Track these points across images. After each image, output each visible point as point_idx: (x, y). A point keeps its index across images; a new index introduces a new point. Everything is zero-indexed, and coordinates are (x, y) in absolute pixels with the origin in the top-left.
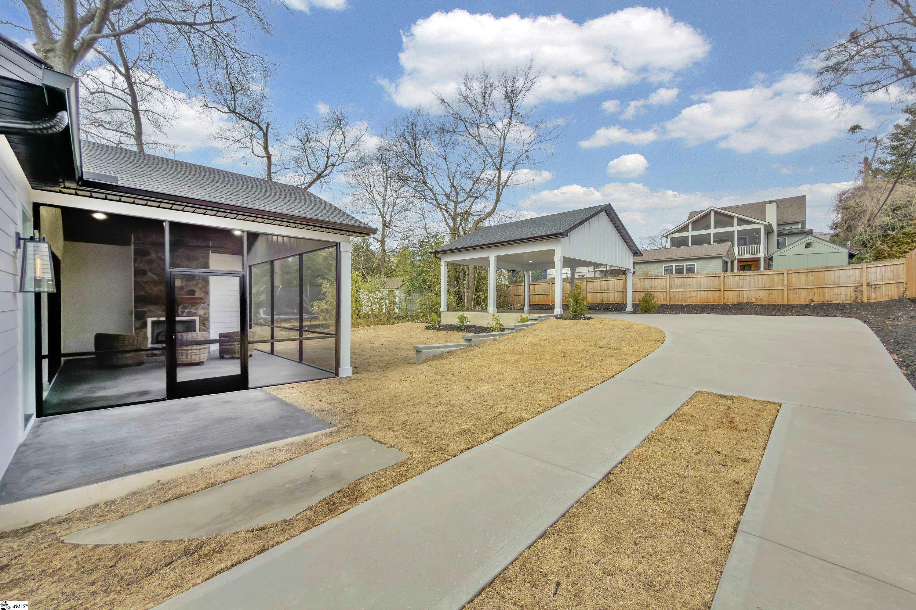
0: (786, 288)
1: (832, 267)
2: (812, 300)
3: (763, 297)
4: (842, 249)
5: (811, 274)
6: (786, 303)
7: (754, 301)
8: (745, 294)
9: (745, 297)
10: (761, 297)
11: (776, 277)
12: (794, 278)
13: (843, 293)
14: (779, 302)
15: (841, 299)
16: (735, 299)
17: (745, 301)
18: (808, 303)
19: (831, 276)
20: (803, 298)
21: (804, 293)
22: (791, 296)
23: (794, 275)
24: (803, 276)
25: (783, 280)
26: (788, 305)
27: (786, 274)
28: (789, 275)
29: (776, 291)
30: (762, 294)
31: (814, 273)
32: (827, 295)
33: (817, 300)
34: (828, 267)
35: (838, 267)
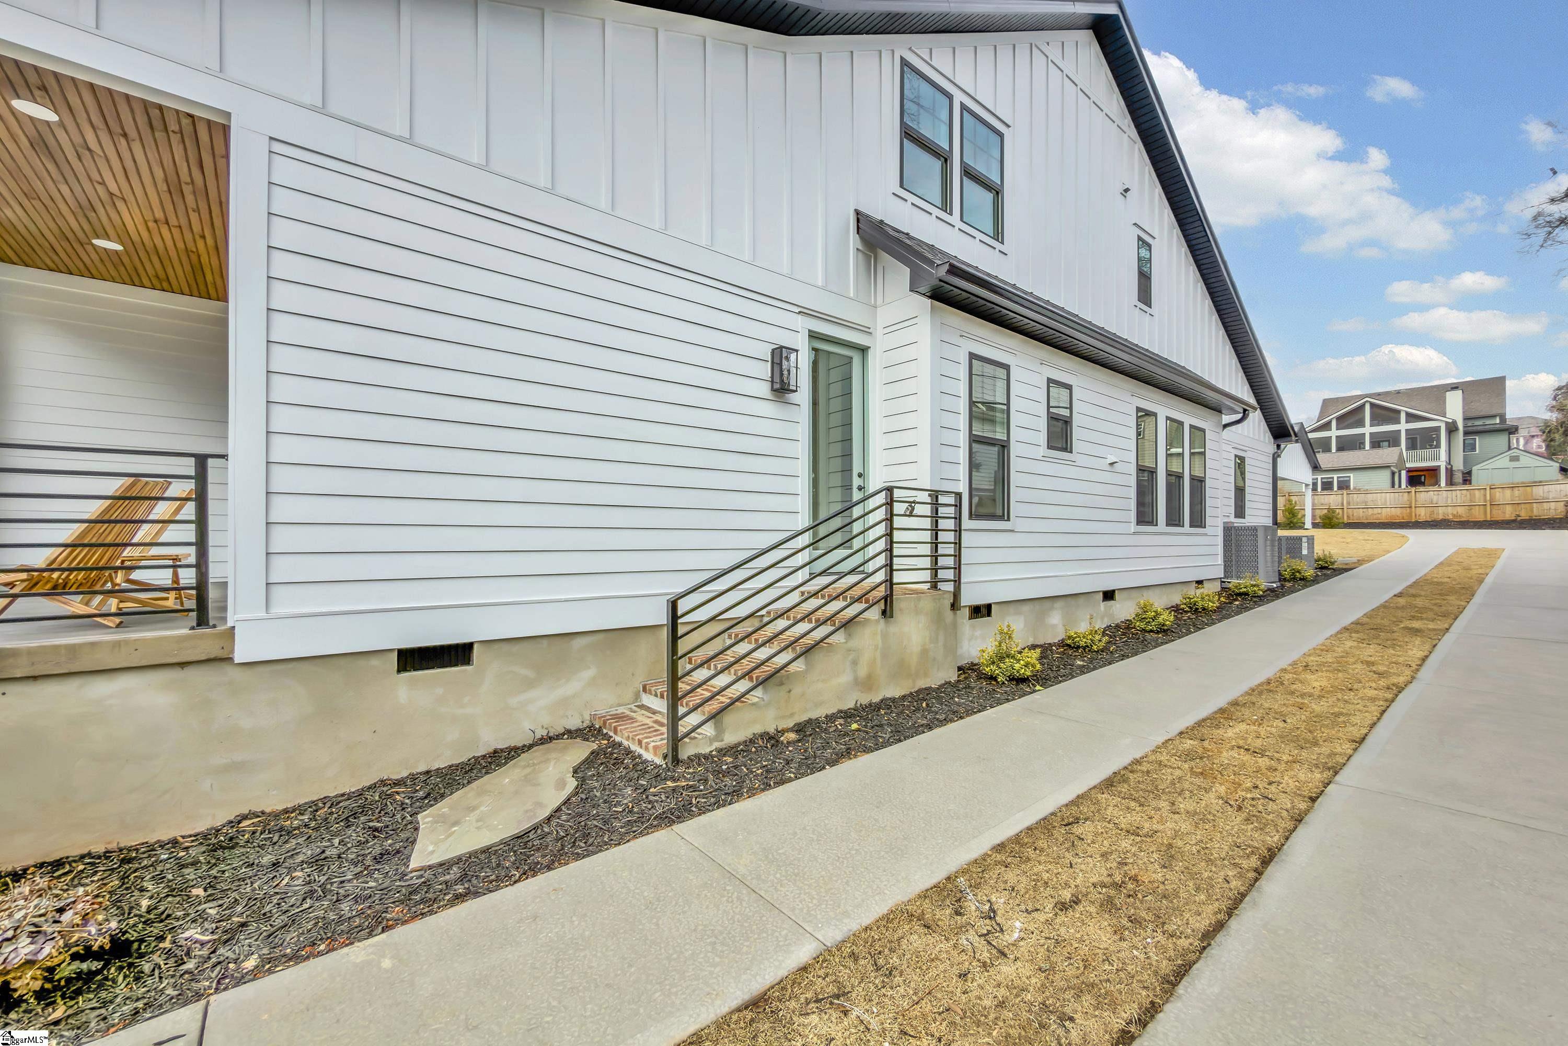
0: (1488, 504)
1: (1541, 482)
2: (1519, 516)
3: (1462, 513)
4: (1552, 463)
5: (1517, 489)
6: (1489, 519)
7: (1451, 517)
8: (1441, 510)
9: (1440, 514)
10: (1460, 513)
11: (1477, 492)
12: (1498, 494)
13: (1553, 508)
14: (1481, 518)
15: (1552, 514)
16: (1428, 515)
17: (1441, 517)
18: (1513, 518)
19: (1539, 491)
20: (1508, 513)
21: (1509, 509)
22: (1494, 512)
23: (1497, 490)
24: (1508, 492)
25: (1485, 495)
26: (1492, 521)
27: (1488, 489)
28: (1492, 491)
29: (1477, 507)
30: (1461, 510)
31: (1520, 488)
32: (1535, 510)
33: (1524, 515)
34: (1535, 482)
35: (1546, 481)
